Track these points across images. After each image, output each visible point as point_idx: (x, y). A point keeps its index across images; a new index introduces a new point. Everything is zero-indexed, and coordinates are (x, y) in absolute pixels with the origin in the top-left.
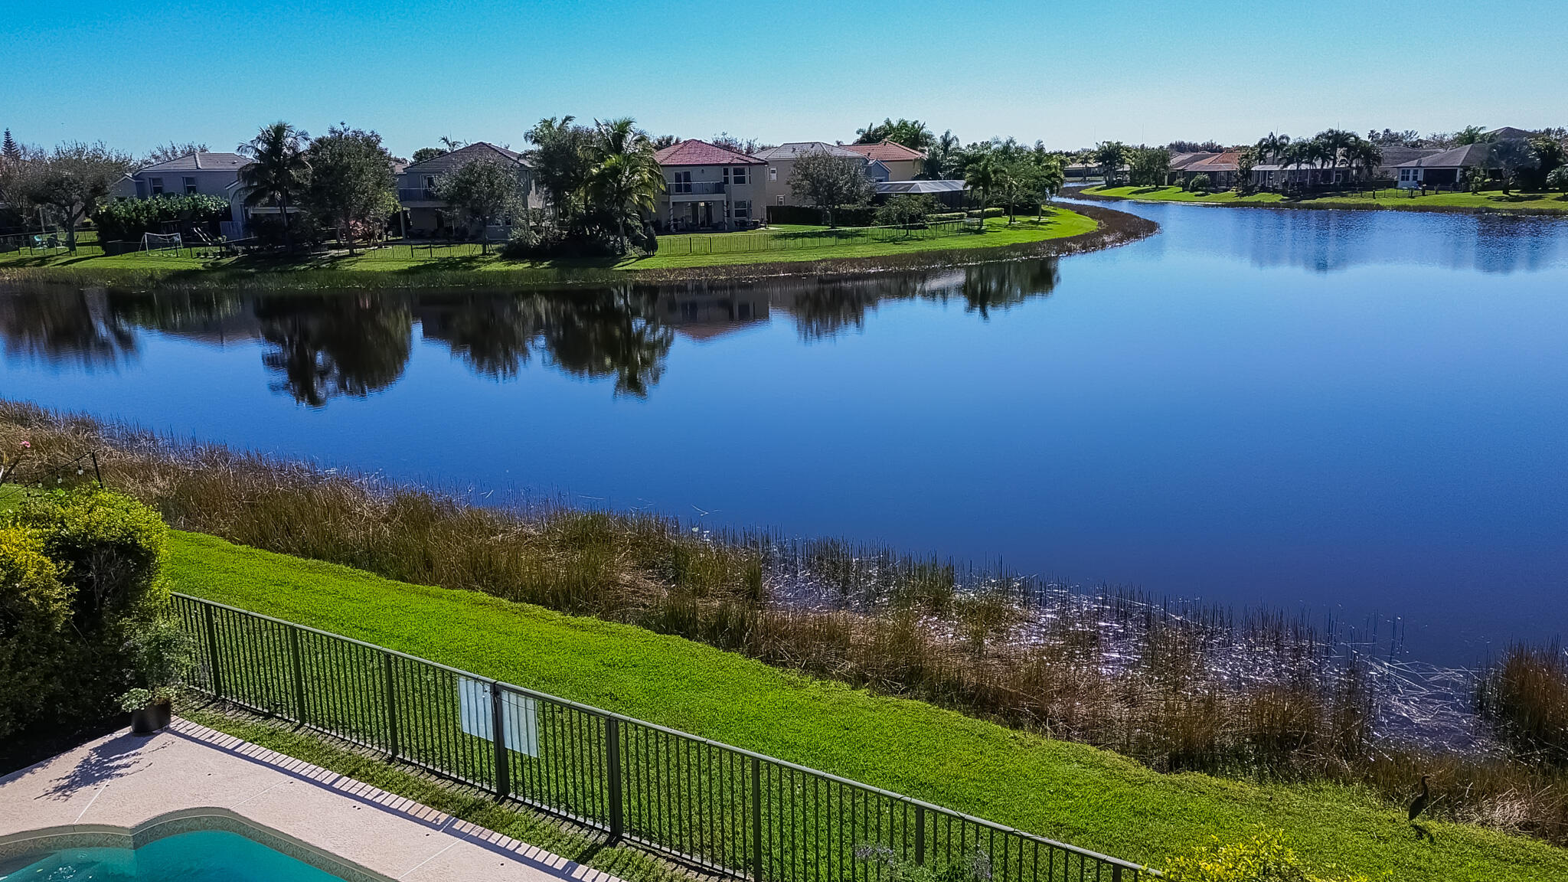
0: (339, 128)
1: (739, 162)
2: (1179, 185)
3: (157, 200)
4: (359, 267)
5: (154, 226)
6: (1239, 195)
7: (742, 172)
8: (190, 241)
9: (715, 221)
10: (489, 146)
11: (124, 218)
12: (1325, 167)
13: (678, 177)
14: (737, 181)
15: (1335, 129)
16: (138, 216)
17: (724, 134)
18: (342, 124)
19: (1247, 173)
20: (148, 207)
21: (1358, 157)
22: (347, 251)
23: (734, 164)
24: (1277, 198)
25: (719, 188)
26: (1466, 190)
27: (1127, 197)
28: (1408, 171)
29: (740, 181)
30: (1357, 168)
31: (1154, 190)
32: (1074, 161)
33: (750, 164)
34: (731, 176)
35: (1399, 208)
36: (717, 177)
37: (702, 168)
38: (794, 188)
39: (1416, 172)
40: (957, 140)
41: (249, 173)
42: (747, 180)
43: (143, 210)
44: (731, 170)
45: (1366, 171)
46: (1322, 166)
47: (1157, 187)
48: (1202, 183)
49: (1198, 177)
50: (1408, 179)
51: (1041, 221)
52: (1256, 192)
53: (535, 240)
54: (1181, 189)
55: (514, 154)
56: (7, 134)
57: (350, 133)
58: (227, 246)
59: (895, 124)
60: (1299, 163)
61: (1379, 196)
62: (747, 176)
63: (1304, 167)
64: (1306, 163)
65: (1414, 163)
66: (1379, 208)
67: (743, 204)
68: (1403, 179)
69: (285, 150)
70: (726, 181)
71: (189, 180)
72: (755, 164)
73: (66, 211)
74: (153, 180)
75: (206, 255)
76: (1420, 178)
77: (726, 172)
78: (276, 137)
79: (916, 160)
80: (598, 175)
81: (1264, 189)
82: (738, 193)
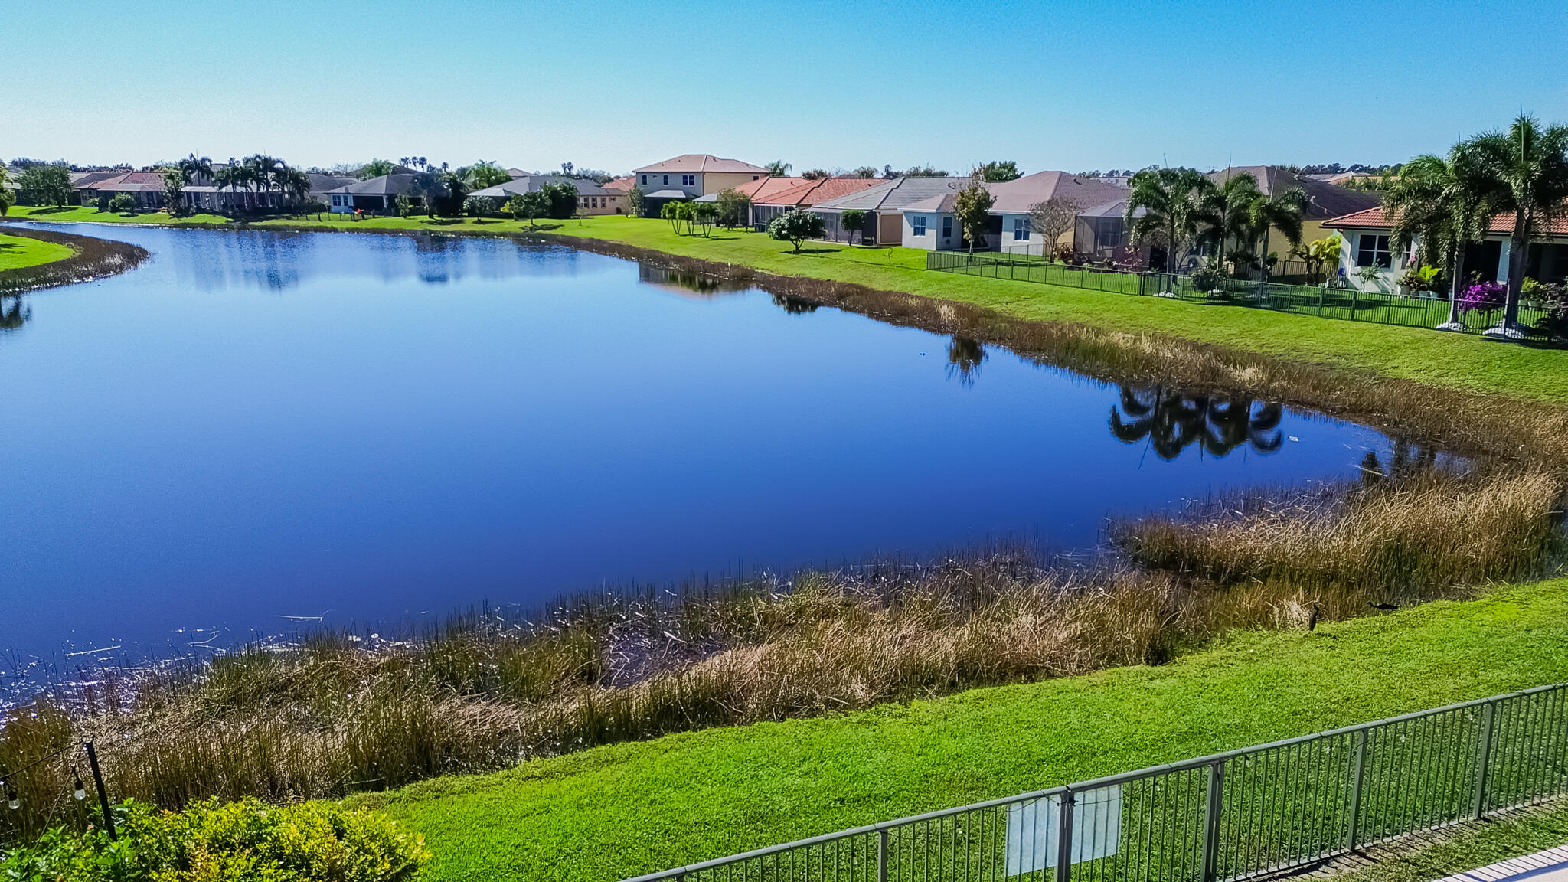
2: (94, 205)
6: (174, 216)
12: (261, 190)
15: (262, 154)
19: (177, 195)
21: (287, 182)
24: (220, 220)
26: (397, 215)
28: (339, 198)
30: (290, 193)
35: (351, 231)
39: (346, 198)
45: (298, 196)
46: (258, 189)
47: (60, 207)
48: (126, 204)
49: (118, 197)
50: (340, 204)
52: (193, 214)
54: (96, 209)
60: (235, 185)
61: (325, 218)
63: (239, 189)
64: (241, 186)
65: (342, 190)
66: (334, 230)
68: (335, 204)
76: (351, 203)
81: (200, 210)
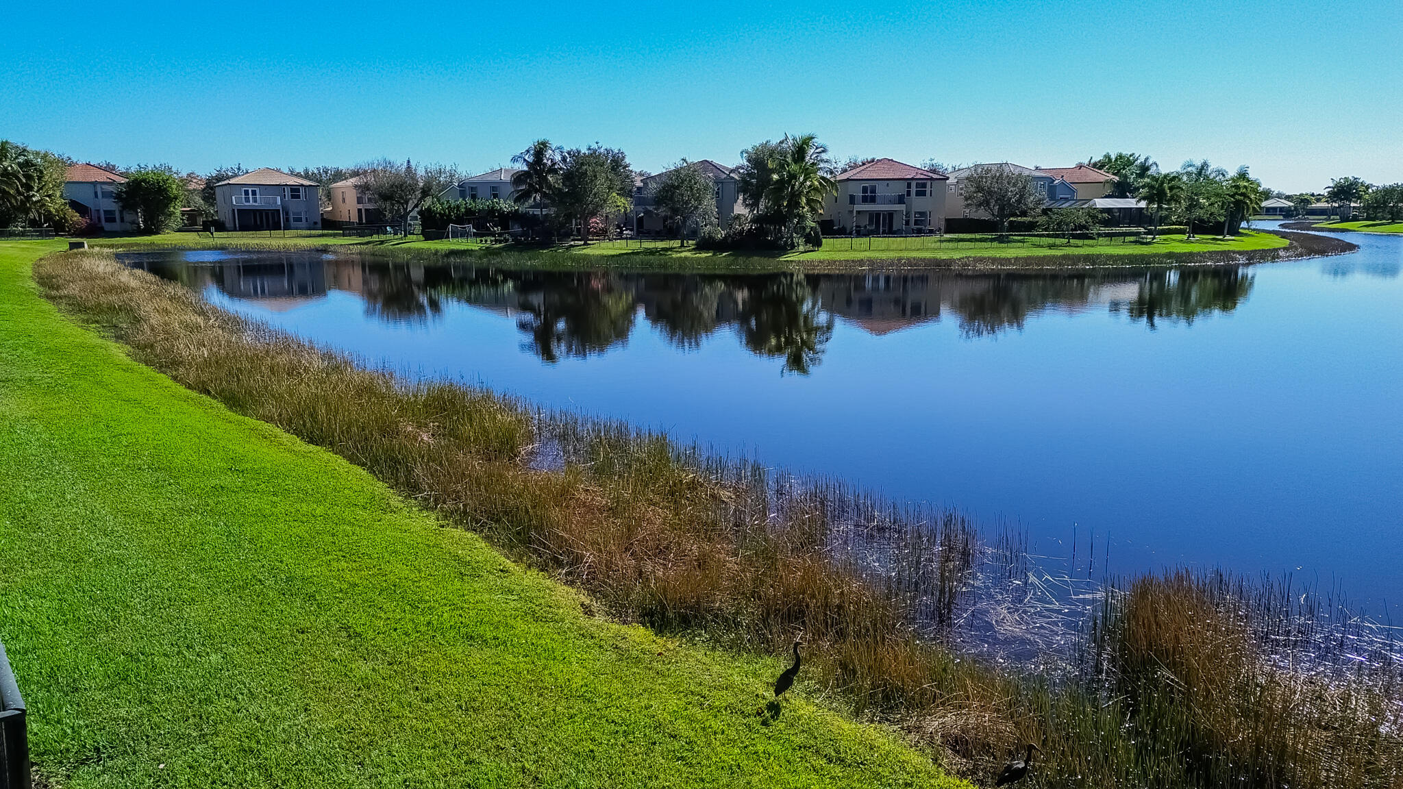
0: (594, 146)
1: (922, 177)
3: (466, 201)
4: (587, 251)
5: (460, 220)
7: (924, 185)
8: (482, 232)
9: (895, 228)
10: (710, 163)
11: (440, 213)
13: (865, 190)
14: (919, 194)
16: (450, 213)
17: (932, 160)
18: (597, 143)
20: (458, 207)
22: (583, 242)
23: (917, 179)
25: (901, 200)
27: (1357, 229)
29: (921, 193)
31: (1389, 224)
32: (1318, 200)
33: (932, 179)
34: (914, 189)
36: (901, 189)
37: (888, 182)
38: (966, 199)
40: (1157, 166)
41: (519, 178)
42: (928, 193)
43: (454, 208)
44: (914, 184)
47: (1393, 221)
51: (1226, 238)
53: (721, 234)
55: (727, 169)
56: (409, 162)
57: (602, 150)
58: (500, 235)
59: (1113, 157)
62: (928, 189)
67: (922, 214)
69: (545, 161)
70: (909, 193)
71: (494, 188)
72: (937, 179)
73: (403, 207)
74: (472, 188)
75: (486, 241)
77: (909, 186)
78: (540, 150)
79: (1107, 182)
80: (777, 181)
82: (918, 204)
